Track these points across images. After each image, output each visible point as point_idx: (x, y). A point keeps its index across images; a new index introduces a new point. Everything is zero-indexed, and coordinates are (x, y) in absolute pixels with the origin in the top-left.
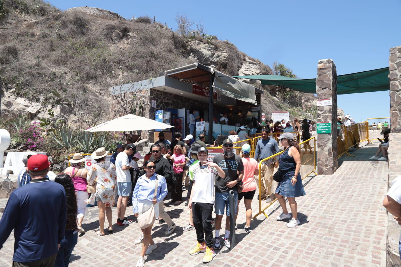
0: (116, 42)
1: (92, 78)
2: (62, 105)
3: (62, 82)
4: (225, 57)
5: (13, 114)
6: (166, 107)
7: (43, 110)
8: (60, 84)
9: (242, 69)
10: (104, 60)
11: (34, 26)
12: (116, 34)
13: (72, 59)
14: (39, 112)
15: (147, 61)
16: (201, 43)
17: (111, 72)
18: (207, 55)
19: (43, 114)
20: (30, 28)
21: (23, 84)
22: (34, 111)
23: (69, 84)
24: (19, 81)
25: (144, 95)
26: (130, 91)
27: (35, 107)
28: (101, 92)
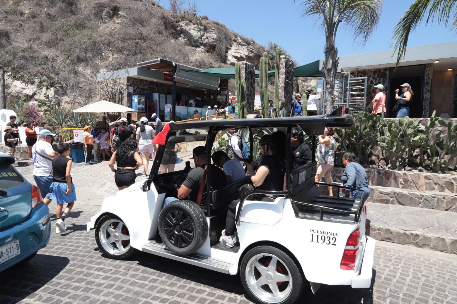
0: (107, 21)
1: (83, 61)
2: (55, 87)
3: (54, 66)
4: (213, 39)
5: (12, 96)
6: (142, 92)
7: (39, 93)
8: (53, 67)
9: (231, 51)
10: (94, 42)
11: (21, 2)
12: (106, 13)
13: (62, 42)
14: (35, 94)
15: (136, 44)
16: (191, 23)
17: (101, 54)
18: (196, 37)
19: (39, 96)
20: (18, 6)
21: (18, 67)
22: (30, 93)
23: (61, 67)
24: (14, 65)
25: (123, 82)
26: (112, 78)
27: (31, 90)
28: (91, 74)
